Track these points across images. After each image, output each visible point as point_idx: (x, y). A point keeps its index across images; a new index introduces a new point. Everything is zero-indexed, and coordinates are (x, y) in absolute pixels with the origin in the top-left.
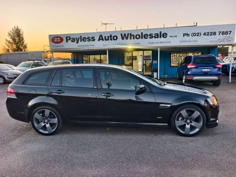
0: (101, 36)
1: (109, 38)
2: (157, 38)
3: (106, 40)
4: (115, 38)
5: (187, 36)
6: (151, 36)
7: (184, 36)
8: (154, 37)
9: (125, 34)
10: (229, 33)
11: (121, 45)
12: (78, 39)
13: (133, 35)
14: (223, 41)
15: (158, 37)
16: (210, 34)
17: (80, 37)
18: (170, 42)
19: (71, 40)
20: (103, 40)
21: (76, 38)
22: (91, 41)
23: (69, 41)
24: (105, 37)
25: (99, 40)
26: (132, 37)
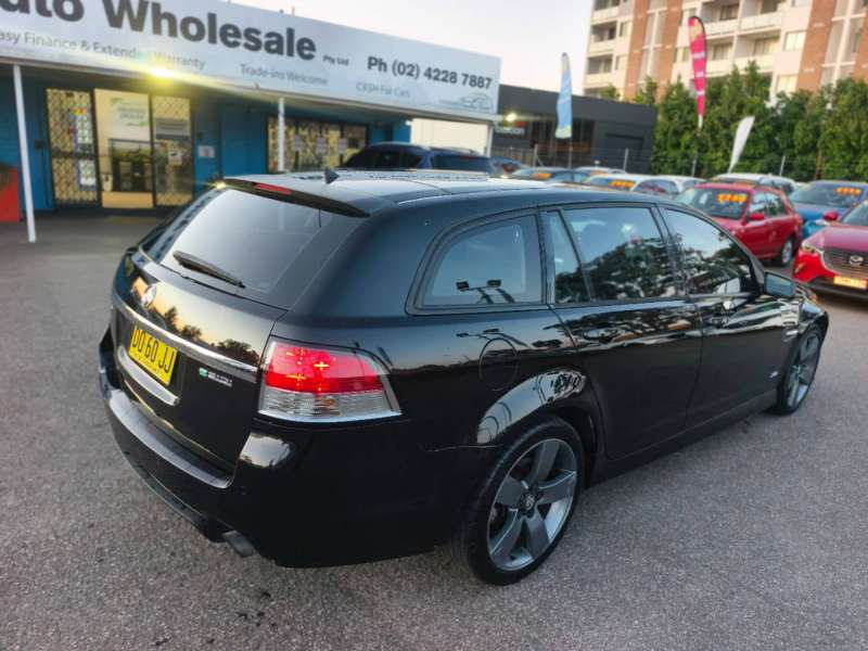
2: (275, 56)
4: (68, 7)
5: (380, 69)
6: (253, 40)
7: (370, 67)
8: (263, 48)
10: (486, 82)
11: (104, 50)
13: (171, 18)
14: (472, 106)
15: (279, 51)
16: (441, 76)
18: (324, 82)
26: (165, 24)
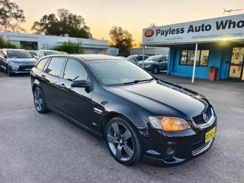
0: (191, 26)
1: (201, 28)
3: (196, 31)
4: (208, 28)
9: (222, 22)
12: (167, 31)
13: (234, 23)
17: (169, 29)
19: (161, 32)
20: (193, 31)
21: (166, 31)
22: (180, 33)
23: (158, 34)
24: (196, 27)
25: (188, 32)
26: (232, 25)
